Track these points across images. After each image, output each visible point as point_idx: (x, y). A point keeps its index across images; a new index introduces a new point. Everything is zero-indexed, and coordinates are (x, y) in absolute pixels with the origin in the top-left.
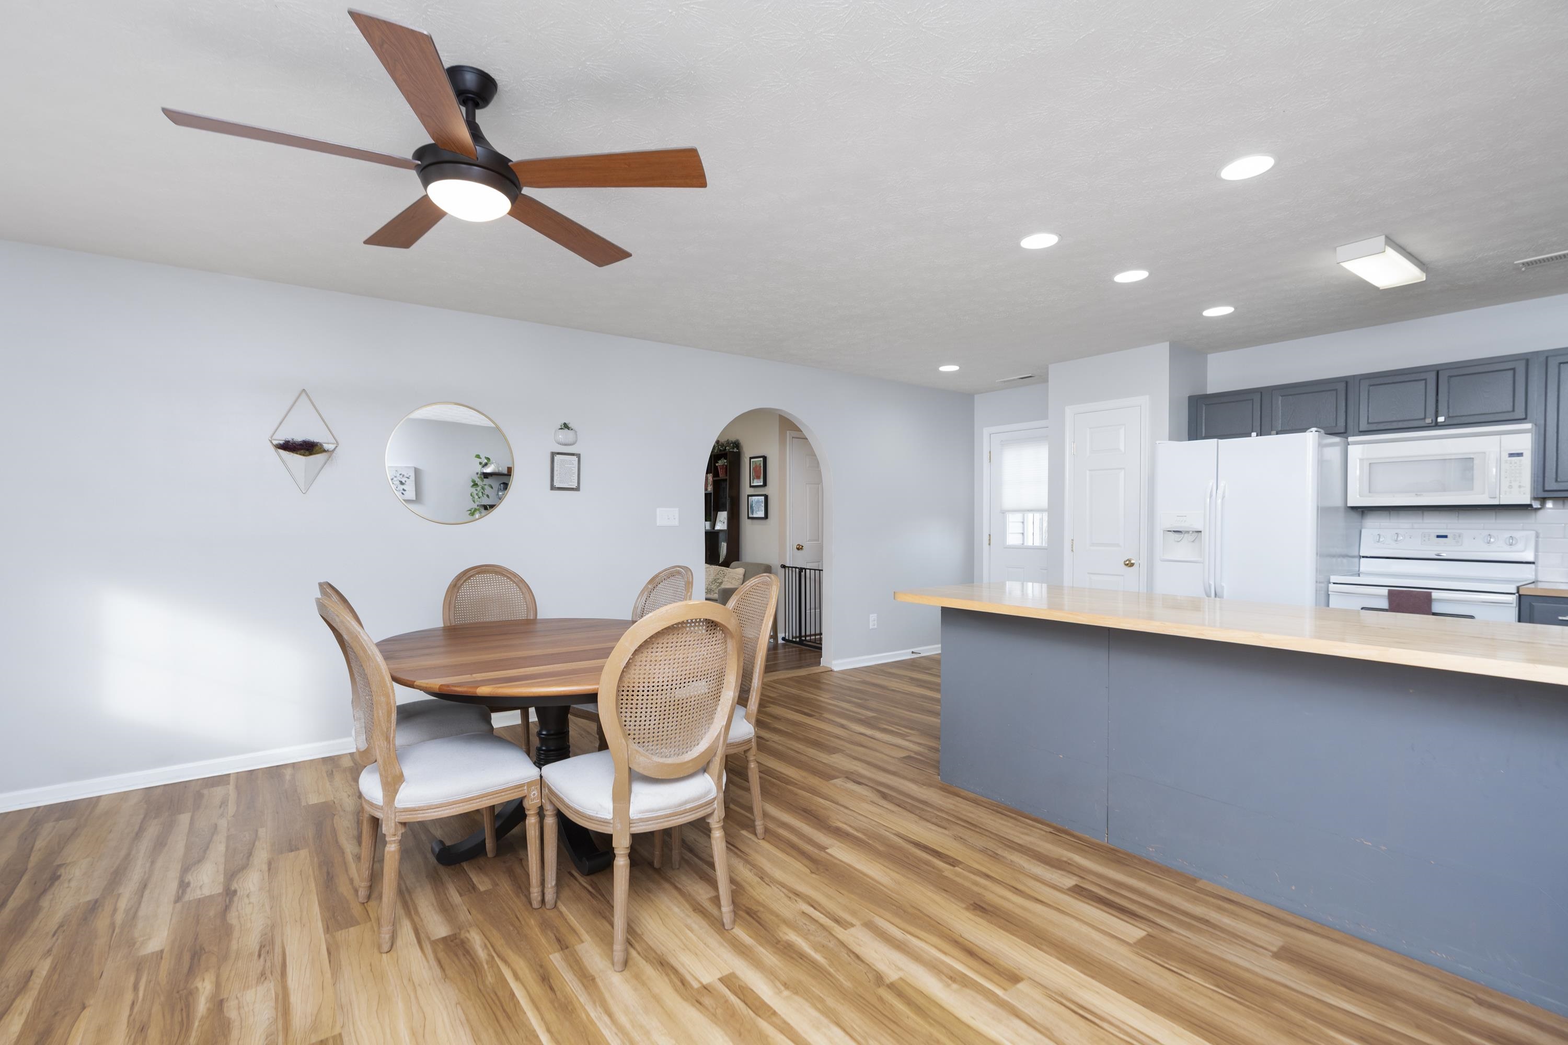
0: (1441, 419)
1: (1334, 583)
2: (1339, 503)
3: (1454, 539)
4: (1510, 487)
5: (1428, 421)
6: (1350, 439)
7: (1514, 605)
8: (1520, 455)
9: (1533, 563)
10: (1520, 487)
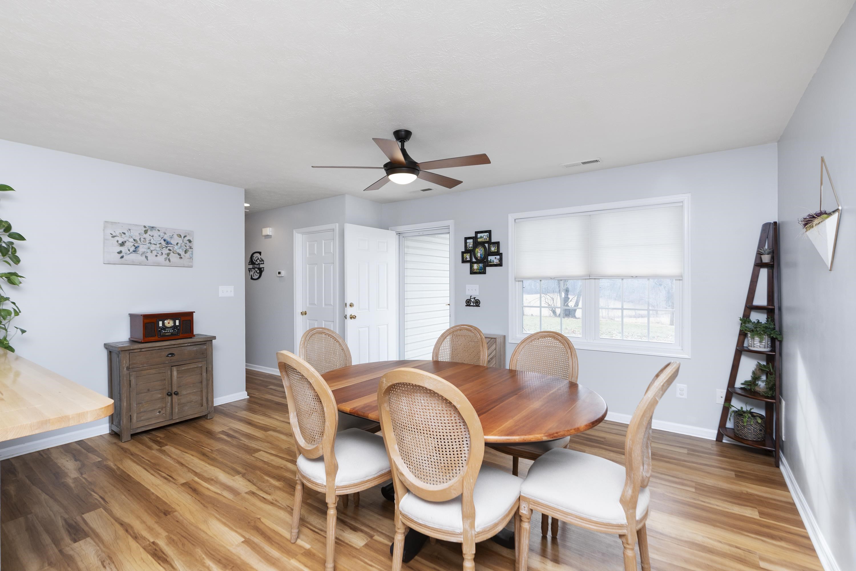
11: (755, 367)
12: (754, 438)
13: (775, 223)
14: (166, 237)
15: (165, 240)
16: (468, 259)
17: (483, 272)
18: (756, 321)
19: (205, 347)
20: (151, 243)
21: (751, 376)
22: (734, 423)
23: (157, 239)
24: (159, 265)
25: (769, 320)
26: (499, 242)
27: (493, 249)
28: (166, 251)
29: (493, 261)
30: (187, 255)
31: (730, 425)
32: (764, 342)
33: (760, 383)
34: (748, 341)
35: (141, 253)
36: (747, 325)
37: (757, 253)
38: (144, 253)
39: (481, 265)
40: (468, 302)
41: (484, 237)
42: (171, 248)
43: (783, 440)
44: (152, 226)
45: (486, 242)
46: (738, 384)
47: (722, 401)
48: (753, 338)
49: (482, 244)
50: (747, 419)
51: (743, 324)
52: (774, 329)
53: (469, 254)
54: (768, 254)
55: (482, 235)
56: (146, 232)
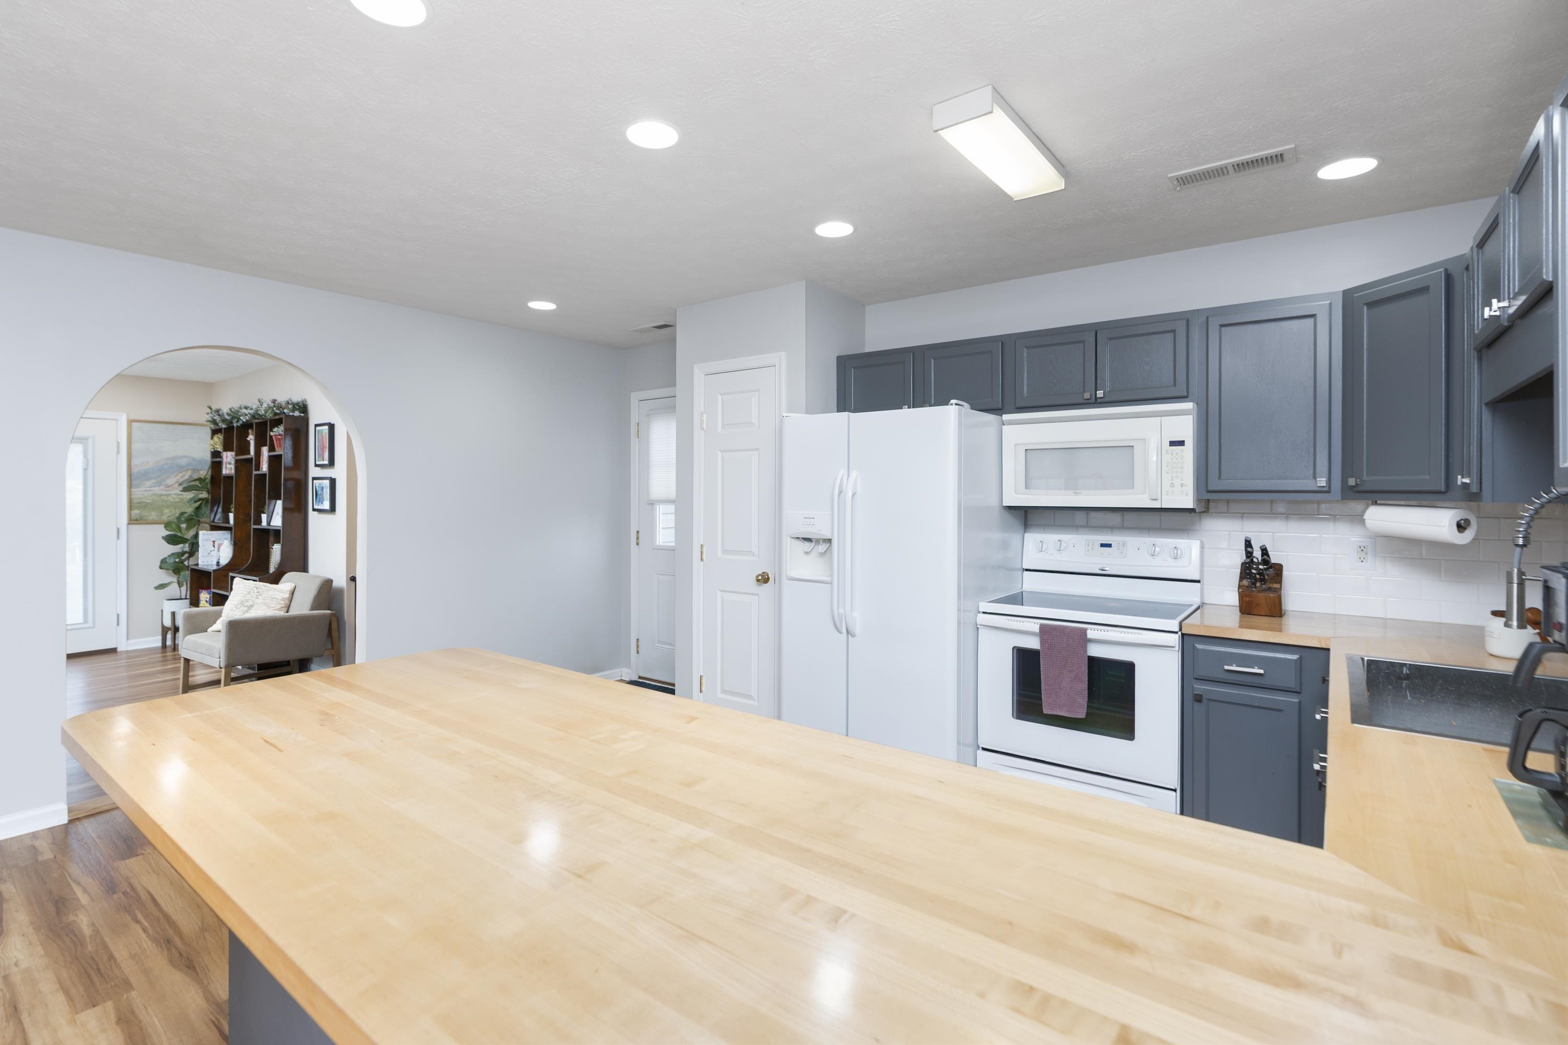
0: (1100, 393)
1: (984, 613)
2: (994, 502)
3: (1118, 549)
4: (1172, 485)
5: (1087, 396)
6: (1006, 417)
7: (1177, 648)
8: (1181, 443)
9: (1198, 581)
10: (1182, 485)
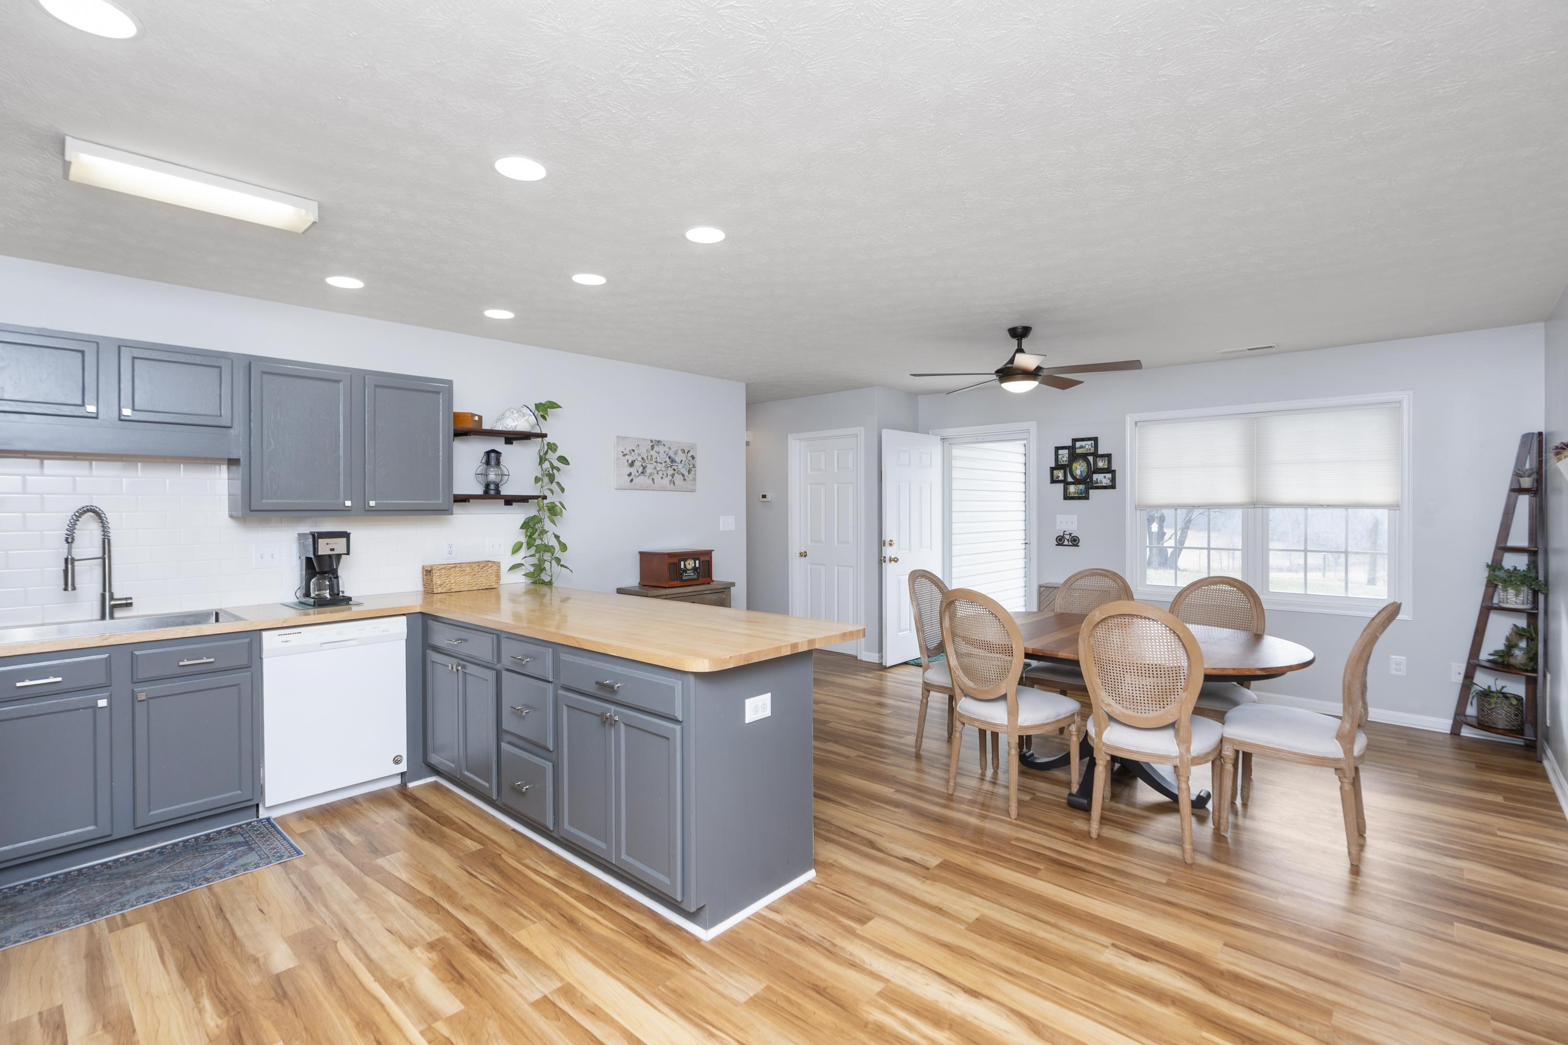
11: (1510, 630)
12: (1507, 726)
13: (1540, 434)
14: (671, 454)
15: (669, 458)
16: (1061, 478)
17: (1085, 497)
18: (1512, 569)
19: (724, 596)
20: (656, 462)
21: (1505, 644)
22: (1478, 706)
23: (663, 457)
24: (663, 489)
25: (1532, 566)
26: (1111, 454)
27: (1101, 464)
28: (670, 472)
29: (1101, 482)
30: (691, 476)
31: (1471, 711)
32: (1522, 595)
33: (1517, 652)
34: (1499, 595)
35: (648, 475)
36: (1497, 573)
37: (1513, 475)
38: (651, 474)
39: (1081, 487)
40: (1060, 540)
41: (1087, 447)
42: (675, 467)
43: (1548, 725)
44: (658, 439)
45: (1091, 454)
46: (1485, 655)
47: (1460, 679)
48: (1505, 590)
49: (1084, 456)
50: (1495, 699)
51: (1492, 572)
52: (1537, 578)
53: (1062, 471)
54: (1529, 476)
55: (1083, 443)
56: (653, 447)
